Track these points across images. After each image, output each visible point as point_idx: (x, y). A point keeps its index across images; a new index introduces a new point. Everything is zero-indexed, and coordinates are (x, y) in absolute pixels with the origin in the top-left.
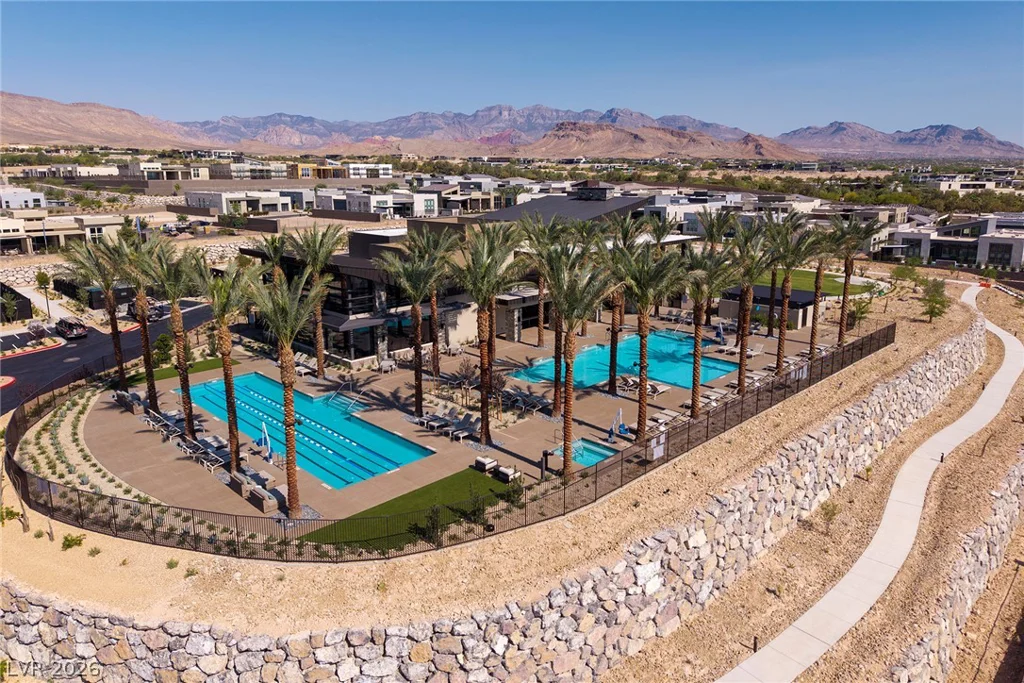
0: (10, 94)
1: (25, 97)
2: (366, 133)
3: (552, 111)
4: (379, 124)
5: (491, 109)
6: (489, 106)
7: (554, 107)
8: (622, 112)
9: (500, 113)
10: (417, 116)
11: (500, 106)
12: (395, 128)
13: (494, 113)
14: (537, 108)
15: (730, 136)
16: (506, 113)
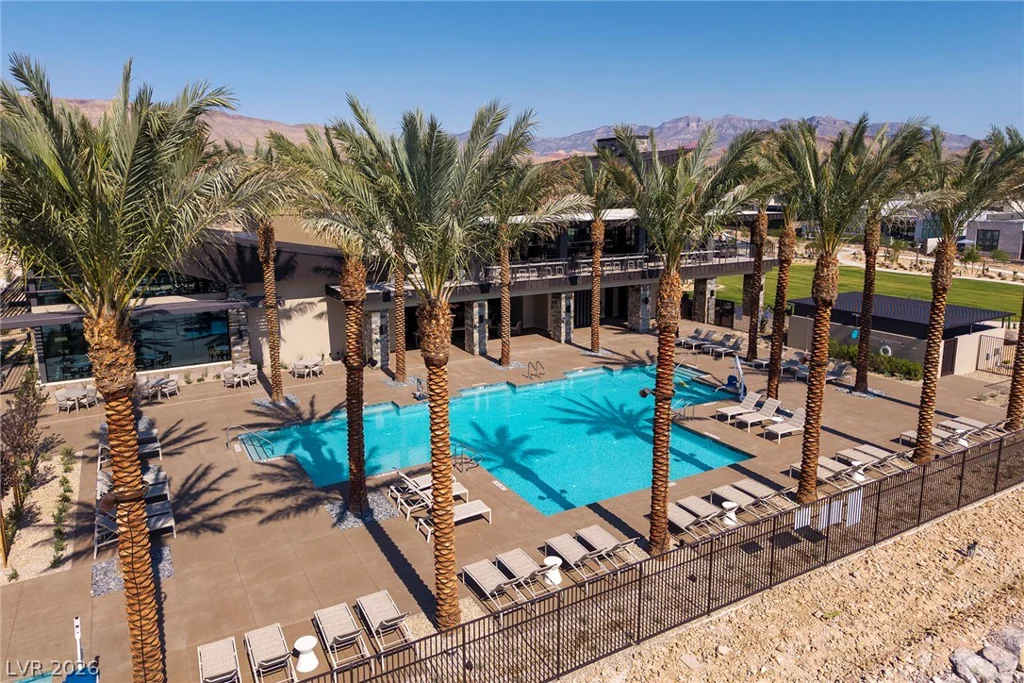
0: (249, 118)
1: (259, 120)
2: (550, 149)
3: (744, 121)
4: (564, 139)
5: (678, 120)
6: (676, 117)
7: (746, 117)
8: (824, 120)
9: (688, 125)
10: (602, 130)
11: (687, 117)
12: (579, 142)
13: (682, 124)
14: (728, 119)
15: (956, 144)
16: (693, 125)
